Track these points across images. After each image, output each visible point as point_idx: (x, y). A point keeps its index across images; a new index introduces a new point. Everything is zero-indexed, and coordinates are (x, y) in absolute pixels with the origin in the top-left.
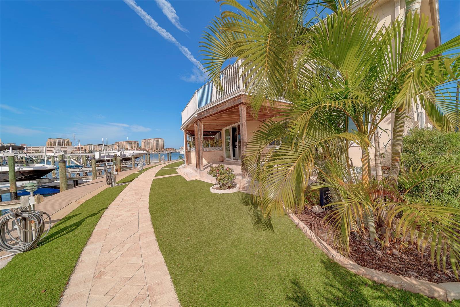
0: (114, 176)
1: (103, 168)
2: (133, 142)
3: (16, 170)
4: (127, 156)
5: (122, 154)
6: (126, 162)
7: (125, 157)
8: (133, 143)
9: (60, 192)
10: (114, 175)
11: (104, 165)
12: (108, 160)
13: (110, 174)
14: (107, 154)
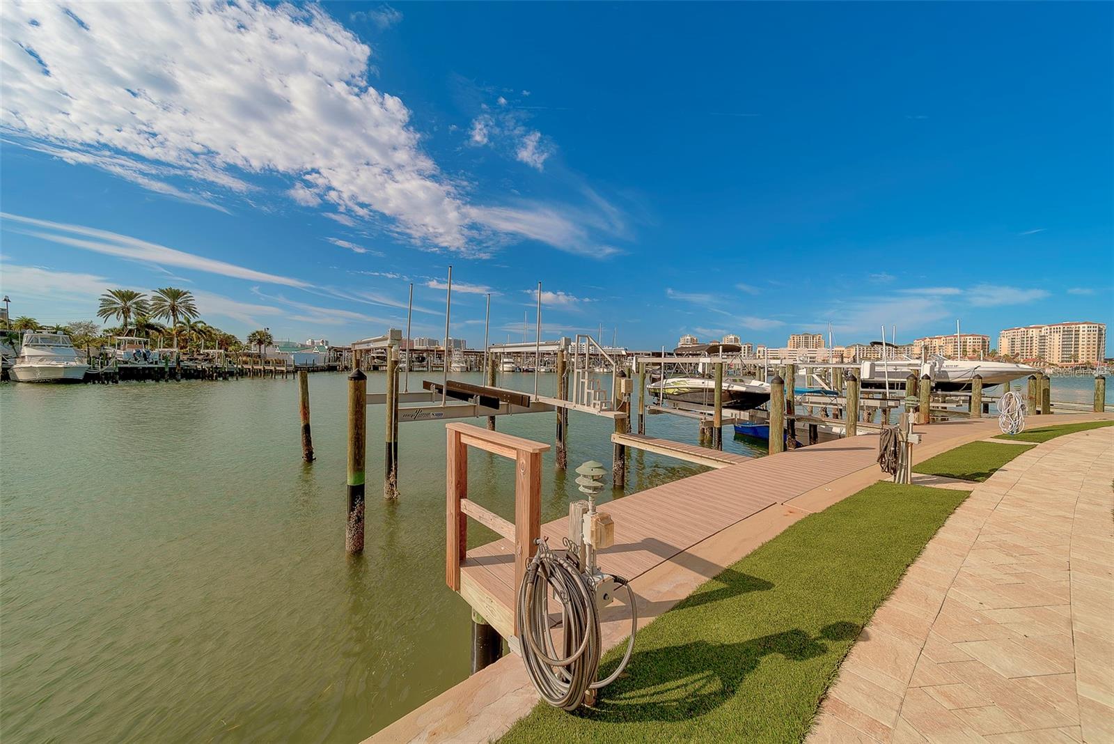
0: (907, 447)
1: (877, 403)
2: (968, 338)
3: (723, 388)
4: (953, 378)
5: (936, 370)
6: (947, 396)
7: (946, 380)
8: (968, 341)
9: (768, 454)
10: (907, 443)
11: (880, 396)
12: (893, 384)
13: (893, 437)
14: (891, 369)
